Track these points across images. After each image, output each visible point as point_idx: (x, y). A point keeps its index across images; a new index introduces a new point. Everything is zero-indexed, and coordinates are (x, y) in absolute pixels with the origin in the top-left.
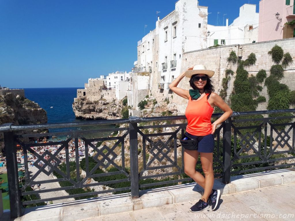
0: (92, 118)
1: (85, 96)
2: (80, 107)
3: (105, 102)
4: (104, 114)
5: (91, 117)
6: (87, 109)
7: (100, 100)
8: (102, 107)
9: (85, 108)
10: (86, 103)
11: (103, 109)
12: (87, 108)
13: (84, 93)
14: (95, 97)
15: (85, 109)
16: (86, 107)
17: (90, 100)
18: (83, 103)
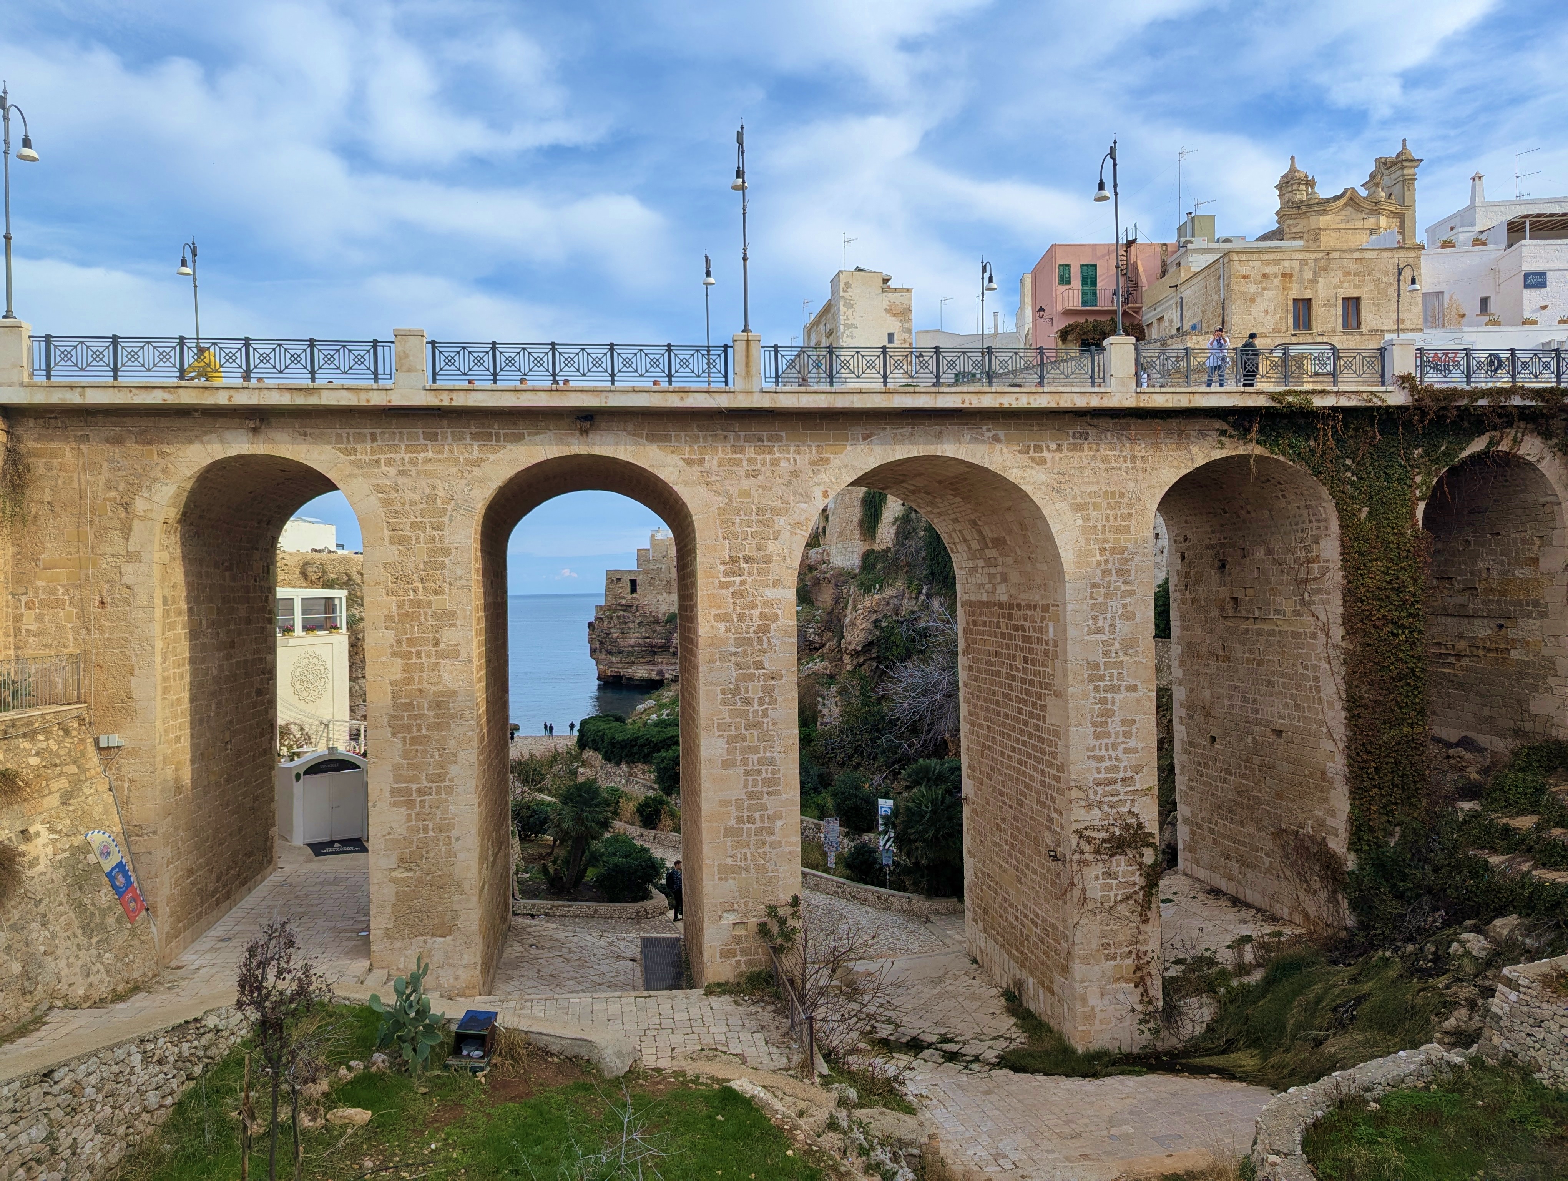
1: (634, 595)
2: (615, 635)
5: (654, 676)
6: (640, 645)
9: (632, 641)
10: (637, 622)
12: (641, 641)
13: (633, 583)
15: (632, 646)
16: (636, 635)
17: (653, 608)
18: (626, 623)
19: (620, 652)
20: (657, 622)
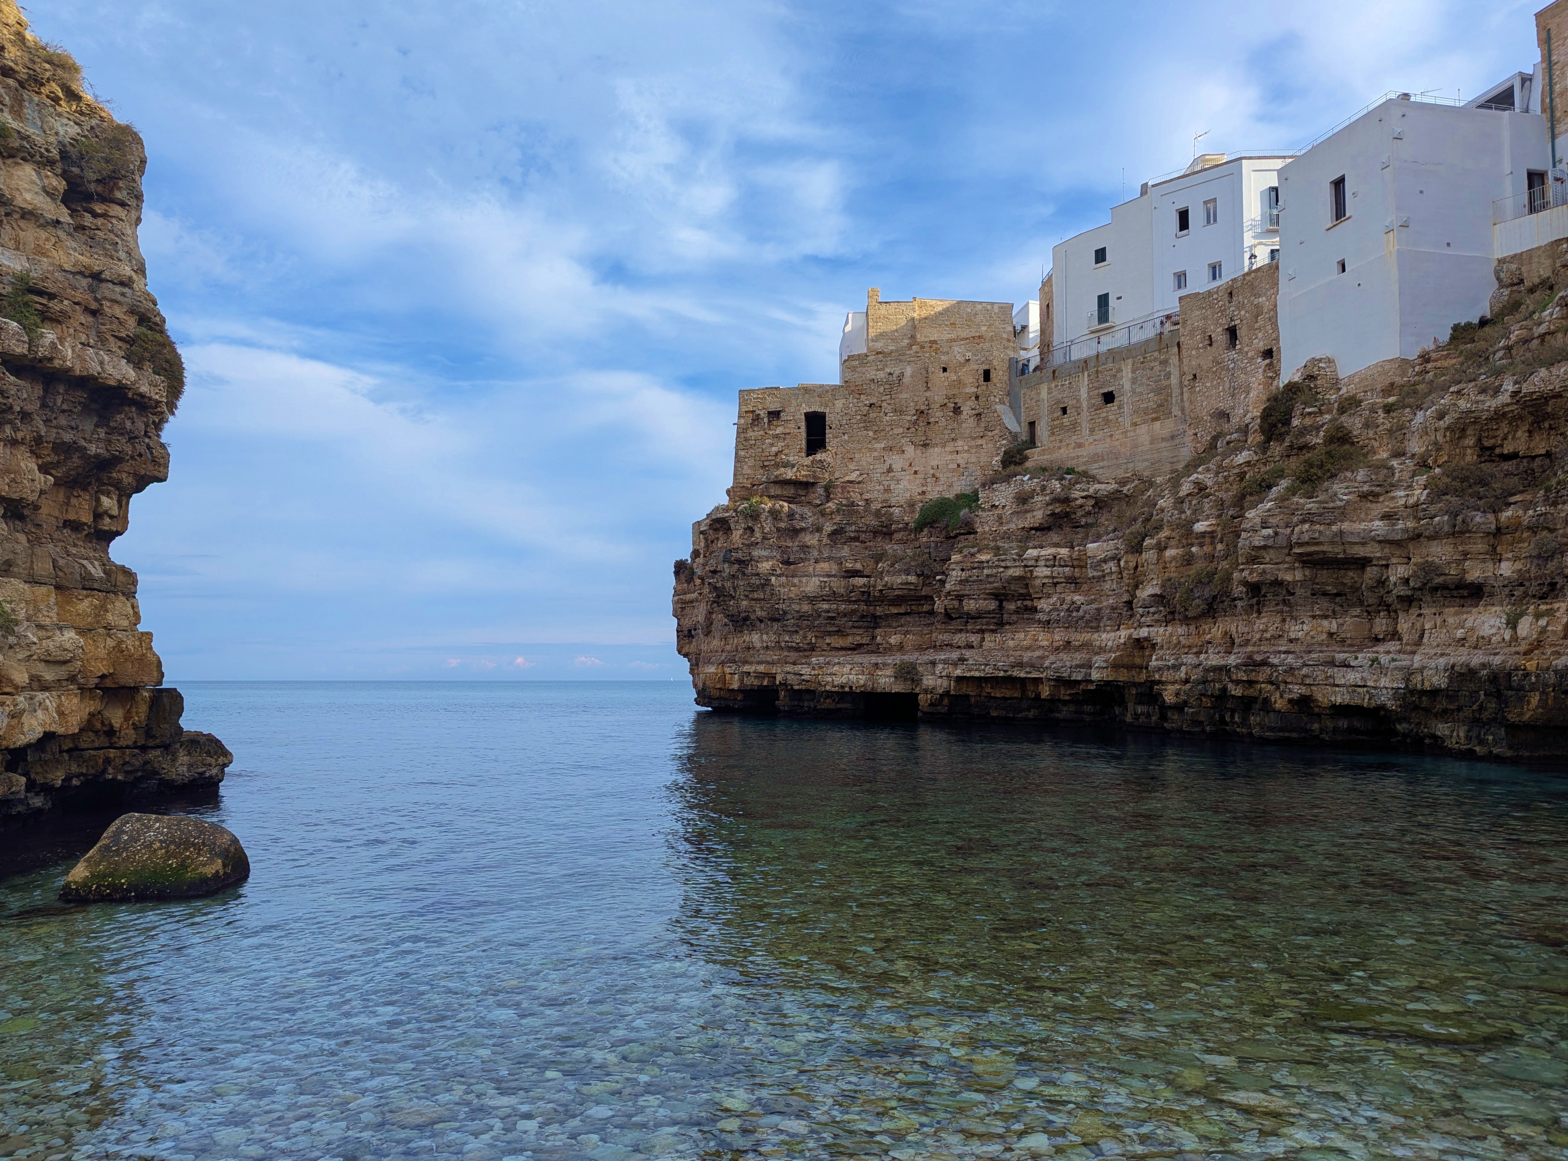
0: (898, 688)
1: (818, 456)
3: (1076, 494)
4: (1059, 636)
5: (885, 682)
6: (833, 596)
7: (990, 483)
8: (1032, 553)
9: (812, 585)
10: (828, 528)
11: (1042, 571)
12: (838, 585)
13: (815, 430)
14: (937, 456)
15: (812, 600)
16: (824, 566)
17: (875, 492)
18: (795, 532)
19: (776, 618)
20: (885, 531)
